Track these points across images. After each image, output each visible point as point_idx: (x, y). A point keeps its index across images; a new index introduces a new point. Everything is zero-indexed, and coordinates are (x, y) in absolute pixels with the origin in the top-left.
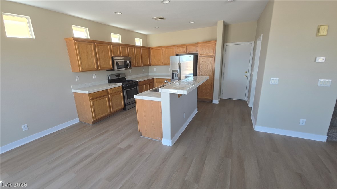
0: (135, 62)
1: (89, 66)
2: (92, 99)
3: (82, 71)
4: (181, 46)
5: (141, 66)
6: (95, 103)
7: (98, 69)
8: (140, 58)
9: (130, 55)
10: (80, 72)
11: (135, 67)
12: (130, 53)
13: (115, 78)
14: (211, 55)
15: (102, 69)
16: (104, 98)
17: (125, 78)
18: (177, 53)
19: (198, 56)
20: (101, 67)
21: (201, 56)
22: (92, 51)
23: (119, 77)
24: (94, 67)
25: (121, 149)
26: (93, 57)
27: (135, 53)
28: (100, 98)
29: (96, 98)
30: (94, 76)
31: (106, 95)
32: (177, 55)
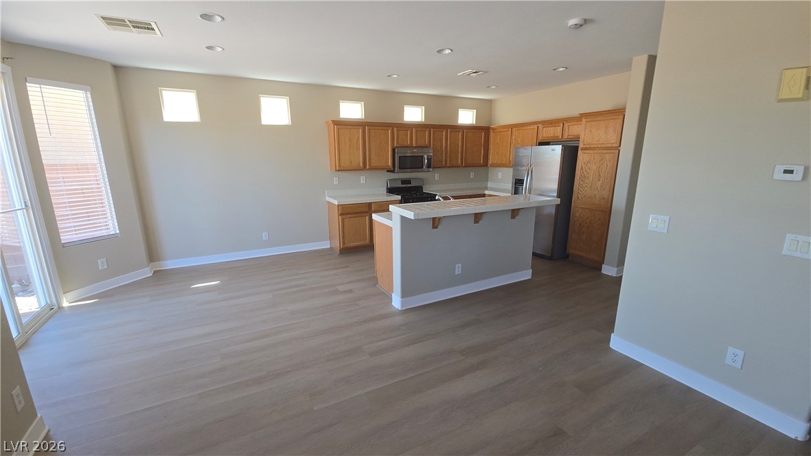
0: (444, 158)
1: (351, 162)
2: (341, 215)
3: (339, 170)
4: (551, 124)
5: (459, 167)
6: (347, 221)
7: (365, 167)
8: (458, 151)
9: (434, 145)
10: (336, 170)
11: (443, 167)
12: (434, 141)
13: (400, 185)
14: (610, 145)
15: (373, 169)
16: (362, 216)
17: (420, 188)
18: (540, 139)
19: (580, 149)
20: (370, 165)
21: (586, 149)
22: (358, 139)
23: (409, 185)
24: (359, 164)
25: (337, 290)
26: (359, 149)
27: (446, 140)
28: (355, 215)
29: (348, 214)
30: (362, 179)
31: (367, 212)
32: (541, 144)
